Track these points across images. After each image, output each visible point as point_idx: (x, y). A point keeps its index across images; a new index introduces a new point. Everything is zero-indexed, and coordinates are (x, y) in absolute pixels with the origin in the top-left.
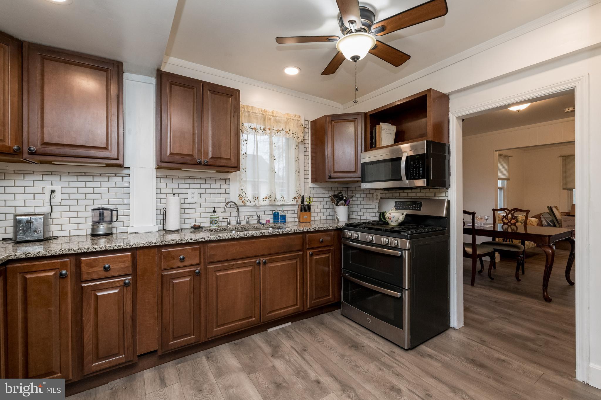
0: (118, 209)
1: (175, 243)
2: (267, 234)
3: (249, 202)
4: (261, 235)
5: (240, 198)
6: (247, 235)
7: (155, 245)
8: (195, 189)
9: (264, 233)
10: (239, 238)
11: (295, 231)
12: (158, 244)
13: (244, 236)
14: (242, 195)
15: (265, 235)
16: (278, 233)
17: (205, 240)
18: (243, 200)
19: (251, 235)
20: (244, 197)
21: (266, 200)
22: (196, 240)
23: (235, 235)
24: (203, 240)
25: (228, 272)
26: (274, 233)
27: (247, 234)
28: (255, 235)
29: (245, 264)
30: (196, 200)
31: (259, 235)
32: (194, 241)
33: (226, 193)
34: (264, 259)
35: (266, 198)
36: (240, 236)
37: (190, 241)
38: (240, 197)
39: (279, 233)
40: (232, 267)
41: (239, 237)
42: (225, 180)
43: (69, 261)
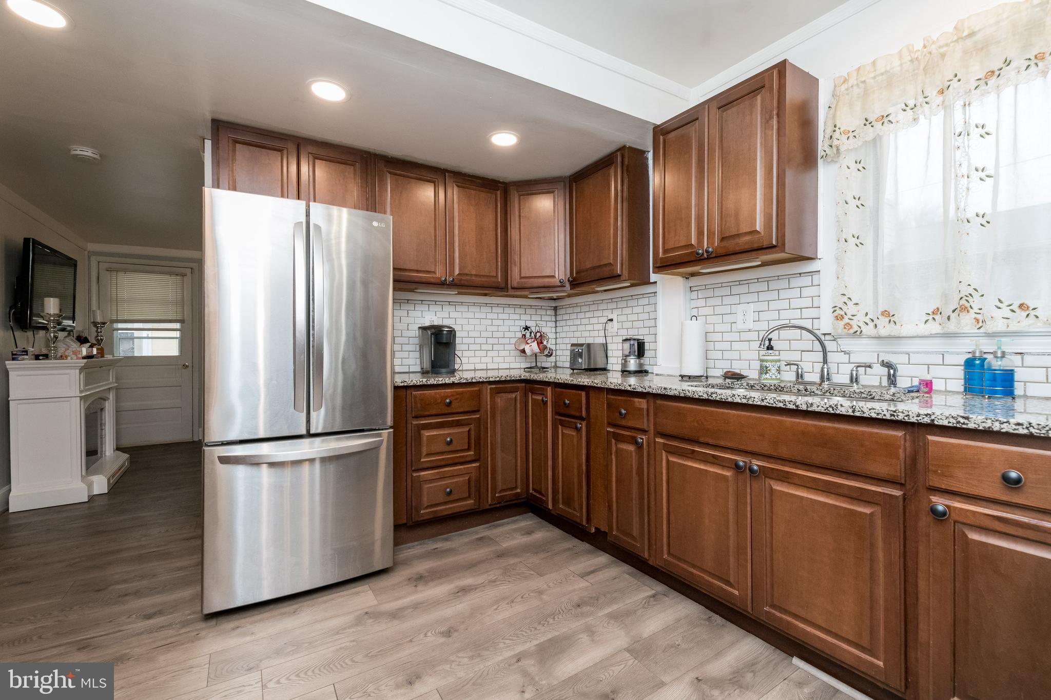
0: (645, 341)
1: (613, 388)
2: (759, 403)
3: (871, 325)
4: (744, 401)
5: (839, 318)
6: (714, 396)
7: (596, 385)
8: (748, 303)
9: (751, 397)
10: (699, 399)
11: (853, 412)
12: (599, 385)
13: (707, 397)
14: (845, 308)
15: (755, 403)
16: (792, 406)
17: (646, 391)
18: (846, 320)
19: (722, 399)
20: (849, 313)
21: (936, 317)
22: (635, 389)
23: (690, 392)
24: (644, 391)
25: (686, 463)
26: (781, 405)
27: (712, 393)
28: (730, 400)
29: (715, 458)
30: (750, 325)
31: (740, 401)
32: (634, 389)
33: (813, 307)
34: (756, 464)
35: (937, 311)
36: (699, 396)
37: (629, 388)
38: (836, 314)
39: (797, 406)
40: (692, 455)
41: (697, 397)
42: (812, 276)
43: (549, 389)
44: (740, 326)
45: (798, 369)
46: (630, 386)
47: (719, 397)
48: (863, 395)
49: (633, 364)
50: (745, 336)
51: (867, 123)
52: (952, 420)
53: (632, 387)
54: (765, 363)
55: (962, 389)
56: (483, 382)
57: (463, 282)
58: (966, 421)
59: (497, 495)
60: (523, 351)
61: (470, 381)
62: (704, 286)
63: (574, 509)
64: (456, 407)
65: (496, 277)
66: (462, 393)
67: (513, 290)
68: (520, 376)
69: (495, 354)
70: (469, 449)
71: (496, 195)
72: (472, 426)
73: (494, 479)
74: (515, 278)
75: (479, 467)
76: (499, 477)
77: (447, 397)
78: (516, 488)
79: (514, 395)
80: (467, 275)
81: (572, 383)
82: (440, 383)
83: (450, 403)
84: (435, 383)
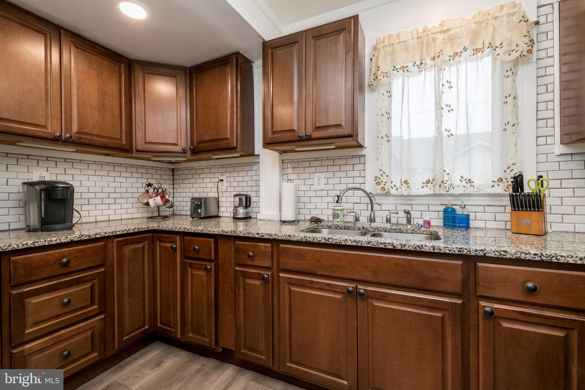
1: (243, 235)
2: (366, 245)
3: (395, 188)
4: (354, 244)
5: (378, 184)
6: (330, 240)
7: (226, 234)
8: (321, 173)
9: (359, 241)
10: (318, 243)
11: (434, 249)
12: (229, 234)
13: (325, 242)
14: (381, 178)
15: (363, 245)
16: (390, 247)
17: (272, 238)
18: (382, 185)
19: (336, 242)
20: (384, 181)
21: (428, 185)
22: (263, 236)
23: (311, 238)
24: (271, 238)
25: (305, 291)
26: (382, 246)
27: (329, 239)
28: (343, 243)
29: (330, 286)
30: (322, 186)
31: (351, 244)
32: (261, 236)
33: (360, 177)
34: (362, 288)
35: (428, 182)
36: (319, 241)
37: (257, 236)
38: (376, 181)
39: (394, 247)
40: (310, 285)
41: (317, 241)
42: (360, 158)
43: (178, 238)
44: (316, 187)
45: (356, 215)
46: (258, 234)
47: (334, 241)
48: (397, 231)
49: (241, 212)
50: (319, 194)
51: (395, 69)
52: (497, 253)
53: (259, 235)
54: (337, 212)
55: (442, 225)
56: (109, 237)
57: (82, 140)
58: (505, 254)
59: (124, 338)
60: (147, 204)
61: (93, 237)
62: (292, 160)
63: (204, 336)
64: (75, 265)
65: (121, 139)
66: (83, 250)
67: (138, 153)
68: (148, 228)
69: (118, 206)
70: (92, 304)
71: (120, 67)
72: (96, 281)
73: (121, 324)
74: (139, 142)
75: (104, 318)
76: (127, 322)
77: (63, 257)
78: (144, 325)
79: (141, 245)
80: (88, 134)
81: (202, 232)
82: (54, 243)
83: (68, 262)
84: (46, 244)
